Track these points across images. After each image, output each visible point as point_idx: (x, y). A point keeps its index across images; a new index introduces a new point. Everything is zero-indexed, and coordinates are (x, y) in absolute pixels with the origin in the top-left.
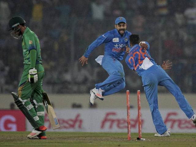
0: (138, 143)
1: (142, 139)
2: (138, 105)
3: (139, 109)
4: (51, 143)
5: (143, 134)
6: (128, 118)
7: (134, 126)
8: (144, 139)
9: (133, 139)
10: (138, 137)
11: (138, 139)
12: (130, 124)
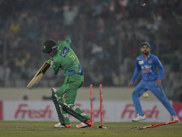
0: (100, 130)
1: (103, 127)
2: (101, 98)
3: (101, 101)
4: (24, 130)
5: (104, 123)
6: (91, 109)
7: (96, 116)
8: (106, 128)
9: (96, 128)
10: (100, 125)
11: (100, 127)
12: (93, 114)
